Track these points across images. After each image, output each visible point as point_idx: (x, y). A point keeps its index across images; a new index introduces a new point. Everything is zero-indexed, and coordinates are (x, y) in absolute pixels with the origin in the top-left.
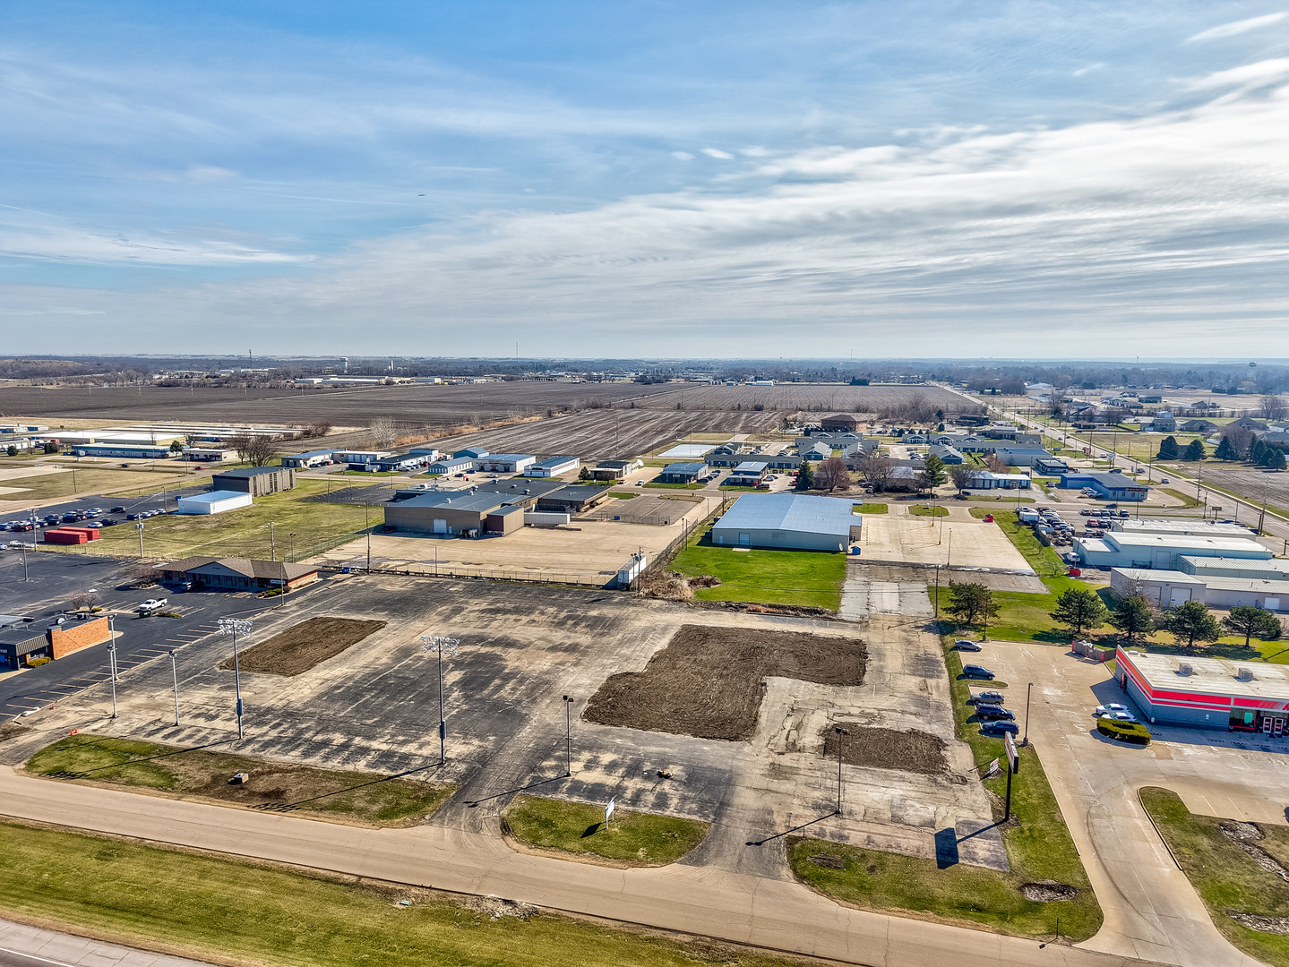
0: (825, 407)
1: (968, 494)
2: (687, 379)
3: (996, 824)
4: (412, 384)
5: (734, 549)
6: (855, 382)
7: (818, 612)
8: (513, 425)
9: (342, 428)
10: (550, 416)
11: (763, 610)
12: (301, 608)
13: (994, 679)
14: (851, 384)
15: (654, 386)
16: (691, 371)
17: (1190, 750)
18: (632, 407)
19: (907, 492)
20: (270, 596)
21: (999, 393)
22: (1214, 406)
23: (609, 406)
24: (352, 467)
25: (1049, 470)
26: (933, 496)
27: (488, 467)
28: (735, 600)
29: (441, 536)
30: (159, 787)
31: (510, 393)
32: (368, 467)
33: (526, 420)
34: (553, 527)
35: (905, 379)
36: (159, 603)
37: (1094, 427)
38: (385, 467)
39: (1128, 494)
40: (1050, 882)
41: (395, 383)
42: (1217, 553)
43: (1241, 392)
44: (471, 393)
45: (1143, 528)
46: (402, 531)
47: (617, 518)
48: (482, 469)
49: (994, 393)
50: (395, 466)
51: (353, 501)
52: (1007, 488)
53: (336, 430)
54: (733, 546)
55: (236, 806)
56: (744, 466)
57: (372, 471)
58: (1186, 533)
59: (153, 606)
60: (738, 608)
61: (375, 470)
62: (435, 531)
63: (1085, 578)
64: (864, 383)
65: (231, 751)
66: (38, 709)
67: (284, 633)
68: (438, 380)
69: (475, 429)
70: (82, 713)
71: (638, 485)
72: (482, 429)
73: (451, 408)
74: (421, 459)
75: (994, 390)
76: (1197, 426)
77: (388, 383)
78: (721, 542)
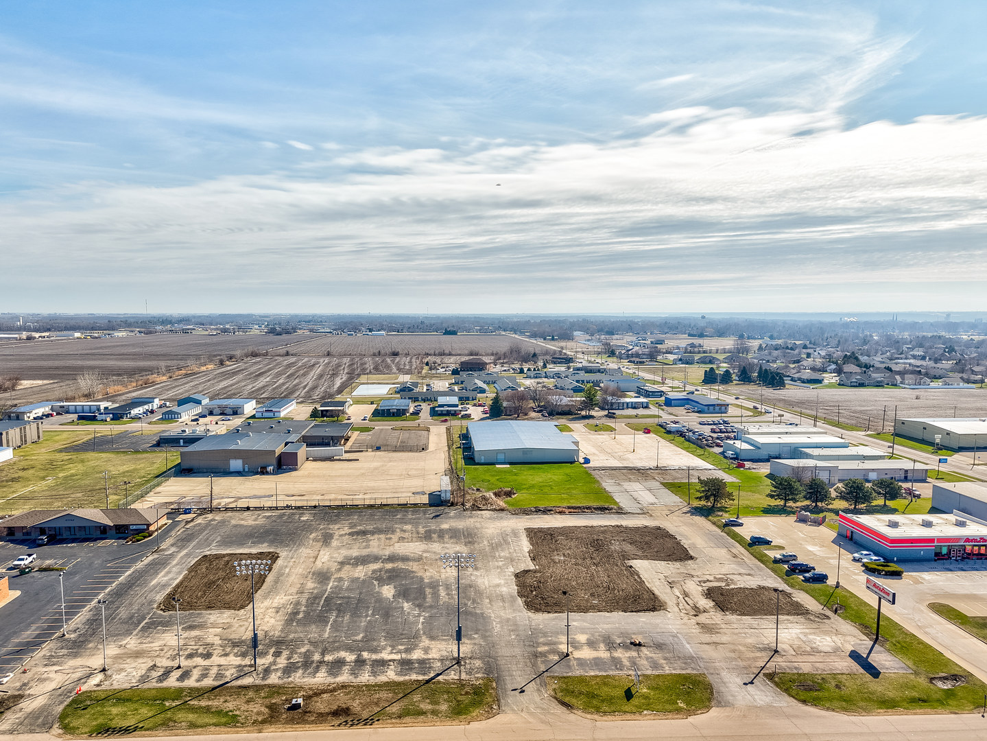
0: (447, 352)
1: (614, 414)
2: (311, 330)
3: (875, 643)
4: (52, 338)
5: (497, 466)
6: (447, 333)
7: (606, 509)
8: (194, 374)
9: (32, 382)
10: (222, 364)
11: (567, 511)
12: (182, 548)
13: (772, 544)
14: (444, 334)
15: (284, 337)
16: (313, 324)
17: (927, 576)
18: (287, 354)
19: (572, 415)
20: (138, 541)
21: (557, 339)
22: (700, 346)
23: (266, 354)
24: (81, 418)
25: (651, 394)
26: (592, 417)
27: (217, 411)
28: (542, 505)
29: (239, 473)
30: (225, 725)
31: (160, 345)
32: (99, 417)
33: (203, 368)
34: (330, 459)
35: (480, 330)
36: (30, 559)
37: (644, 362)
38: (117, 416)
39: (717, 408)
40: (944, 675)
41: (35, 338)
42: (818, 445)
43: (707, 336)
44: (122, 346)
45: (760, 431)
46: (199, 473)
47: (378, 449)
48: (211, 413)
49: (553, 339)
50: (127, 414)
51: (115, 449)
52: (635, 408)
53: (26, 383)
54: (493, 464)
55: (319, 728)
56: (441, 400)
57: (106, 421)
58: (787, 433)
59: (26, 562)
60: (546, 511)
61: (108, 419)
62: (232, 470)
63: (749, 469)
64: (454, 333)
65: (258, 682)
66: (12, 675)
67: (190, 572)
68: (77, 335)
69: (164, 378)
70: (64, 671)
71: (364, 420)
72: (171, 378)
73: (116, 359)
74: (146, 407)
75: (553, 337)
76: (708, 360)
77: (29, 338)
78: (483, 461)
